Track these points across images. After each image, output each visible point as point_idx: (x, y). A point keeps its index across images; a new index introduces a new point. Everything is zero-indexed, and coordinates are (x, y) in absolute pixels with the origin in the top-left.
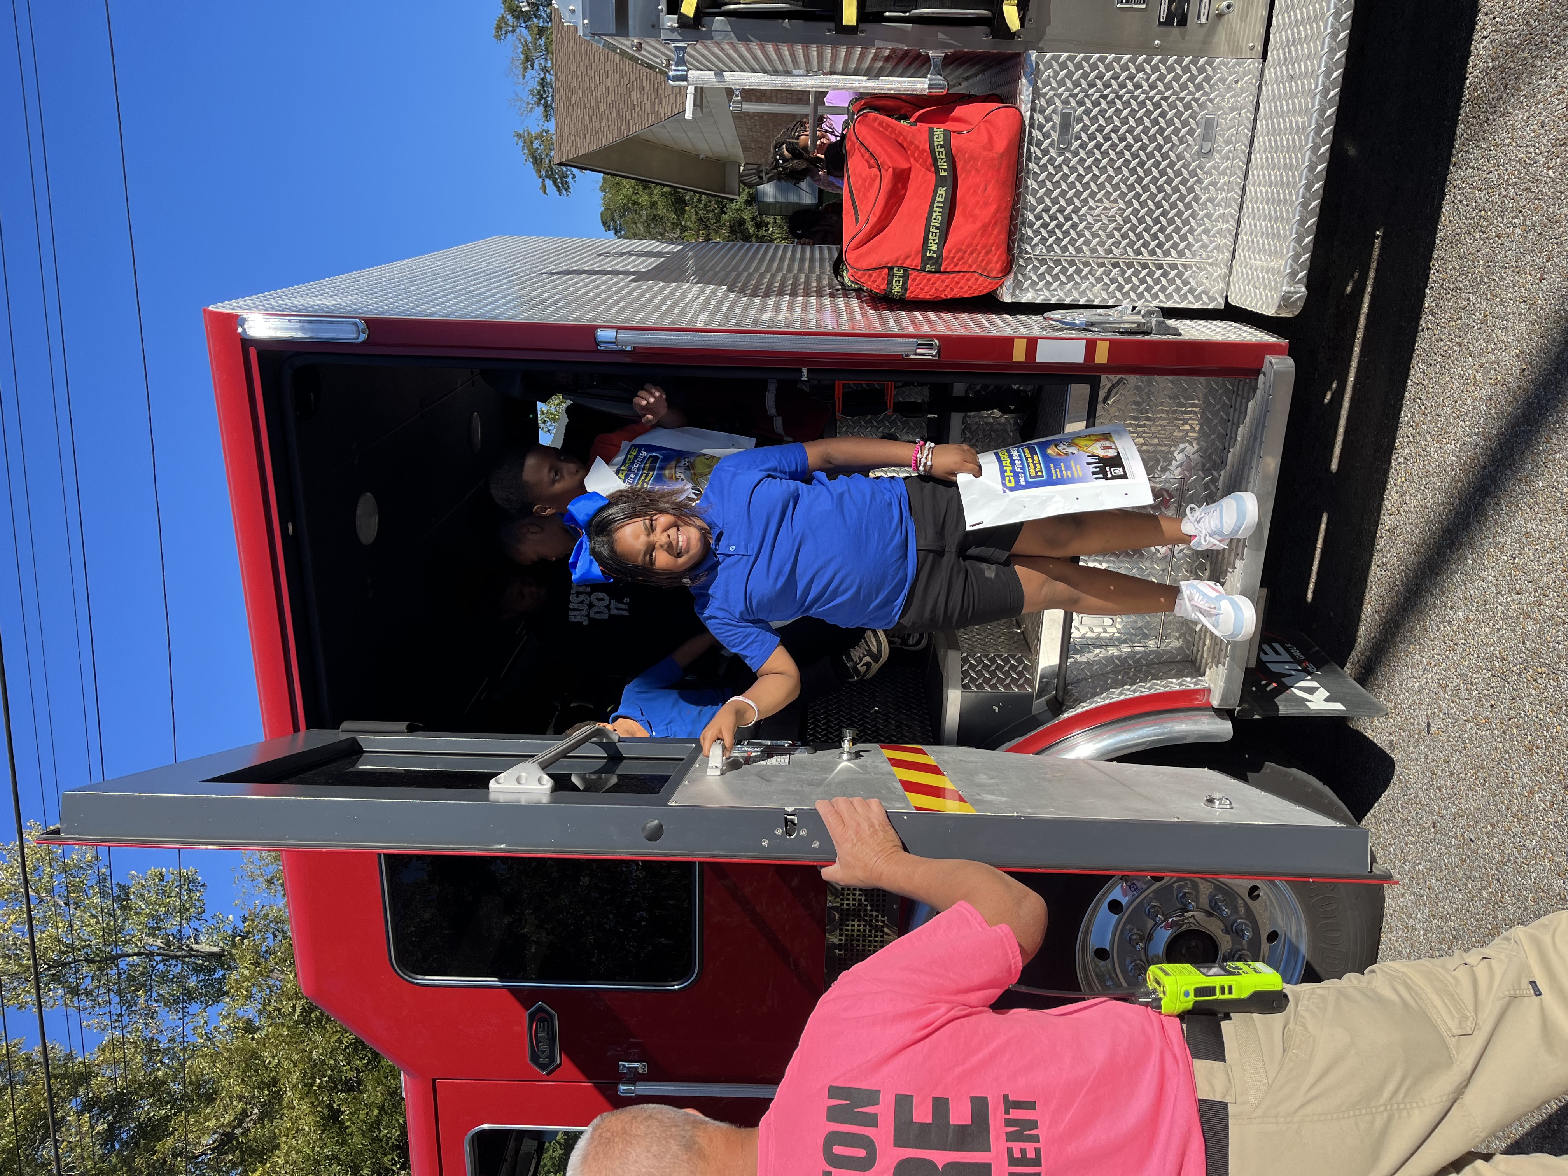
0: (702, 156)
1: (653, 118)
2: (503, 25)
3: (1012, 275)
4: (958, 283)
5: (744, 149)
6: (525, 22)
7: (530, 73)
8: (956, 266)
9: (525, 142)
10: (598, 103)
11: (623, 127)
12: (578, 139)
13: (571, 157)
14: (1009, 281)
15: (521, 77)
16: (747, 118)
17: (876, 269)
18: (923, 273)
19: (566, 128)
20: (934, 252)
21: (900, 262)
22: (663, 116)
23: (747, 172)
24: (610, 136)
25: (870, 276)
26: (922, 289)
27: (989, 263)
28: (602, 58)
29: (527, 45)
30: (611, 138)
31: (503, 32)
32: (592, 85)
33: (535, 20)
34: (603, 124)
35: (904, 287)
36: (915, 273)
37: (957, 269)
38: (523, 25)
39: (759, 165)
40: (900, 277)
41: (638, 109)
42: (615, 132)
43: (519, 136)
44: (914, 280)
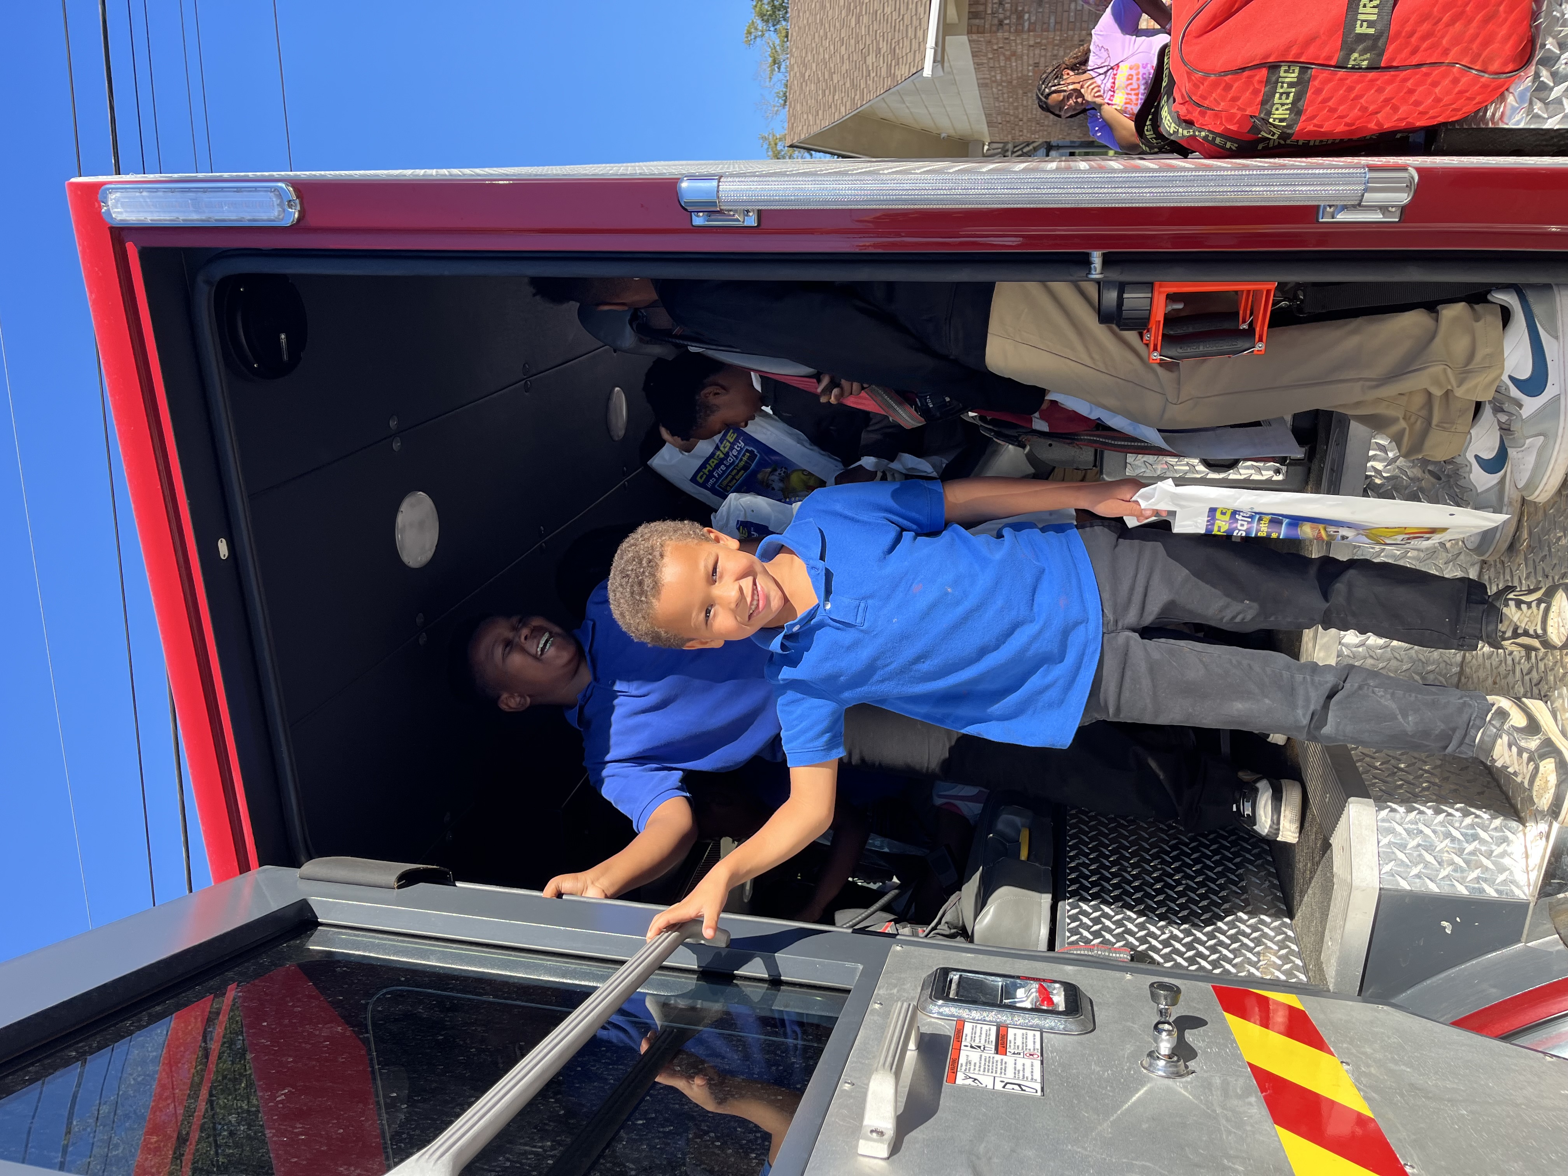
0: (943, 135)
1: (889, 82)
2: (753, 30)
3: (1532, 69)
4: (1411, 92)
5: (990, 124)
6: (774, 26)
7: (778, 76)
8: (1414, 52)
9: (770, 144)
10: (831, 75)
11: (857, 97)
12: (810, 117)
13: (803, 136)
14: (1524, 83)
15: (768, 80)
16: (994, 85)
17: (1243, 69)
18: (1341, 73)
19: (798, 107)
20: (1371, 24)
21: (1294, 51)
22: (899, 78)
23: (992, 152)
24: (843, 109)
25: (1228, 87)
26: (1332, 110)
27: (1486, 44)
28: (838, 24)
29: (775, 48)
30: (843, 111)
31: (753, 37)
32: (827, 56)
33: (784, 23)
34: (836, 97)
35: (1296, 109)
36: (1325, 74)
37: (1415, 60)
38: (772, 29)
39: (1006, 143)
40: (1291, 85)
41: (873, 75)
42: (848, 104)
43: (765, 139)
44: (1318, 91)
